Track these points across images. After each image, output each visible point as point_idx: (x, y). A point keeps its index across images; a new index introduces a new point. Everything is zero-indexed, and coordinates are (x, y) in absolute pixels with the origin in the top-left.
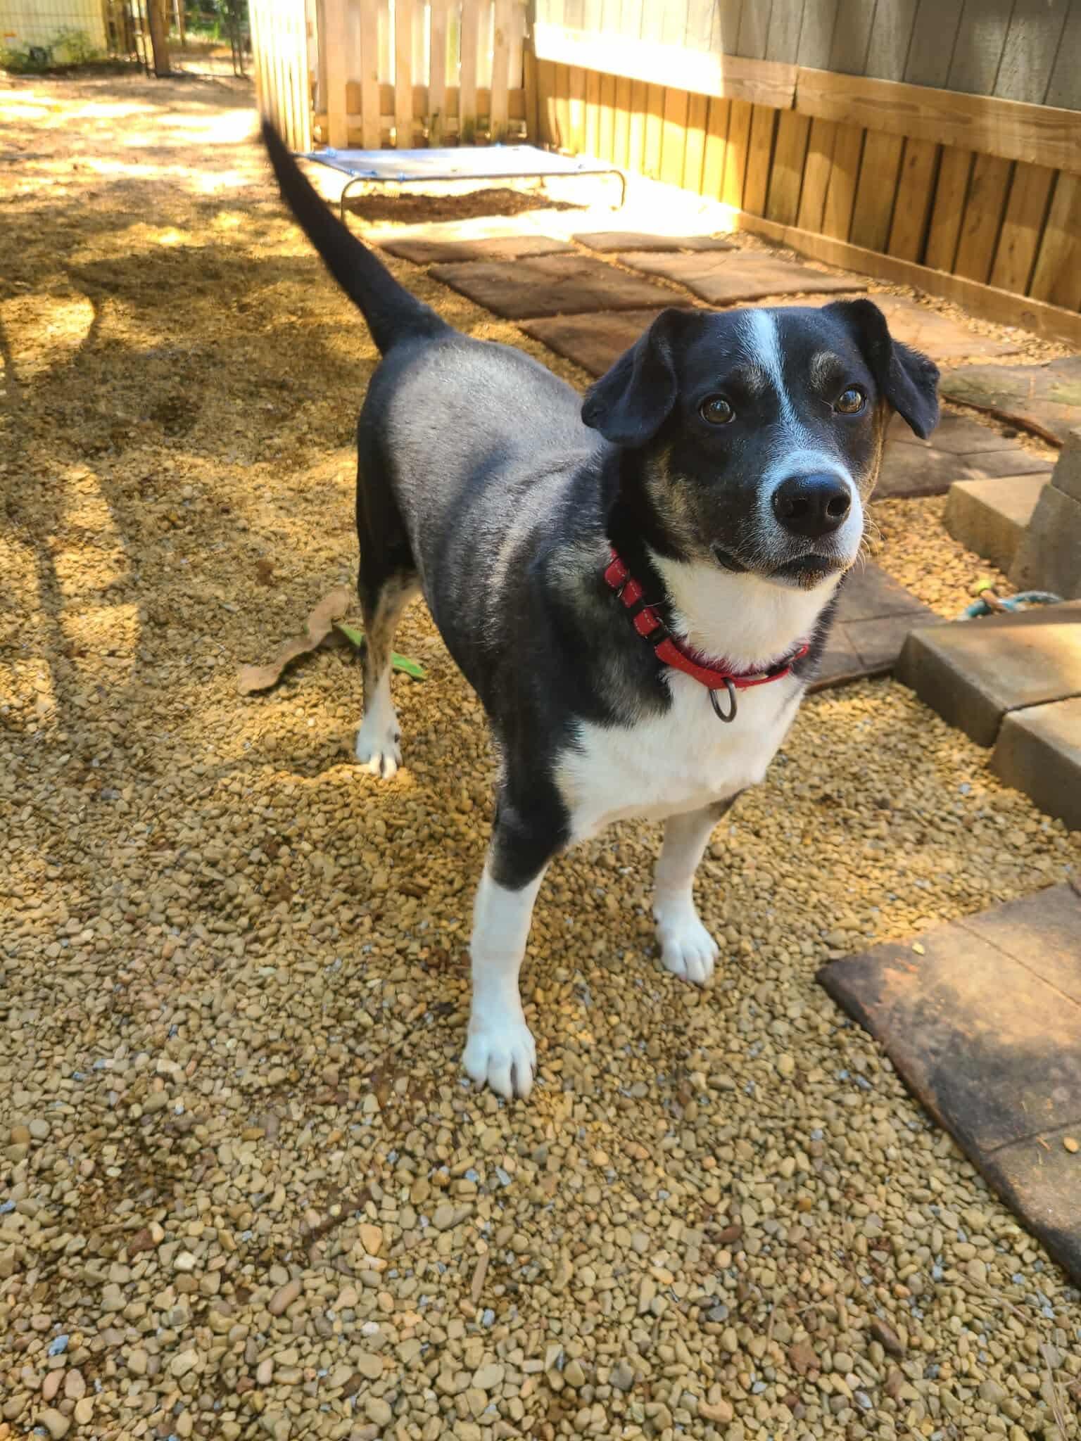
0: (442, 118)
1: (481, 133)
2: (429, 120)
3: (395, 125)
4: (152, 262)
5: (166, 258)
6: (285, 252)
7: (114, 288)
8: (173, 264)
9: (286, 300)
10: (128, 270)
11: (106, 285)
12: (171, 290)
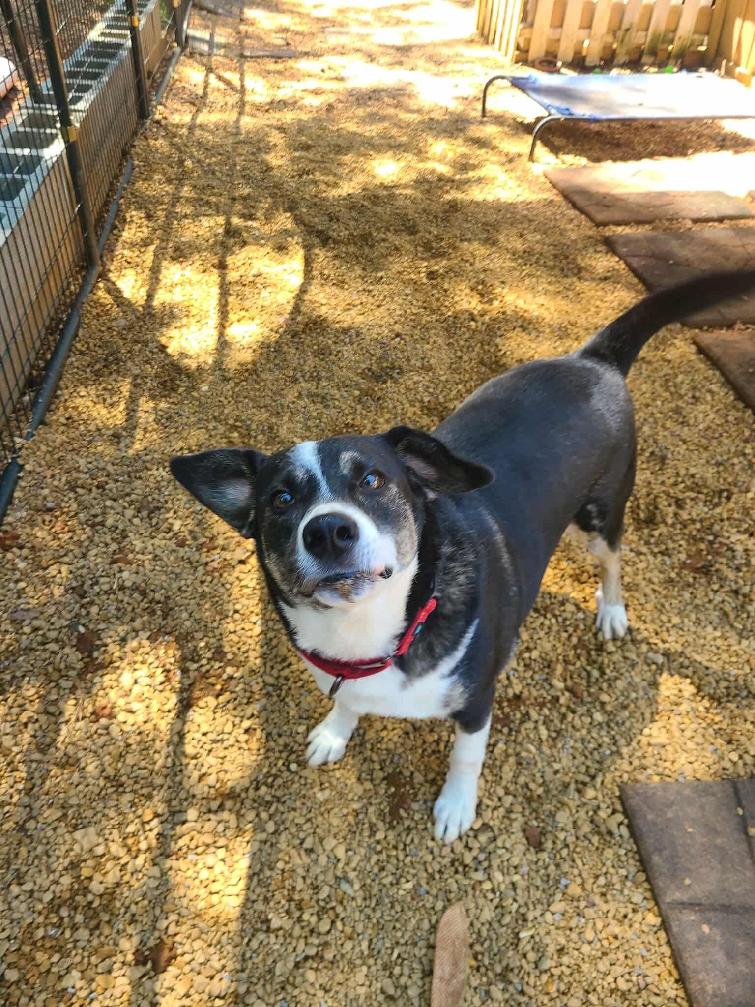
0: (633, 33)
1: (664, 46)
2: (620, 34)
3: (589, 37)
4: (363, 206)
5: (375, 199)
6: (477, 194)
7: (325, 240)
8: (379, 209)
9: (470, 268)
10: (341, 214)
11: (319, 234)
12: (372, 246)
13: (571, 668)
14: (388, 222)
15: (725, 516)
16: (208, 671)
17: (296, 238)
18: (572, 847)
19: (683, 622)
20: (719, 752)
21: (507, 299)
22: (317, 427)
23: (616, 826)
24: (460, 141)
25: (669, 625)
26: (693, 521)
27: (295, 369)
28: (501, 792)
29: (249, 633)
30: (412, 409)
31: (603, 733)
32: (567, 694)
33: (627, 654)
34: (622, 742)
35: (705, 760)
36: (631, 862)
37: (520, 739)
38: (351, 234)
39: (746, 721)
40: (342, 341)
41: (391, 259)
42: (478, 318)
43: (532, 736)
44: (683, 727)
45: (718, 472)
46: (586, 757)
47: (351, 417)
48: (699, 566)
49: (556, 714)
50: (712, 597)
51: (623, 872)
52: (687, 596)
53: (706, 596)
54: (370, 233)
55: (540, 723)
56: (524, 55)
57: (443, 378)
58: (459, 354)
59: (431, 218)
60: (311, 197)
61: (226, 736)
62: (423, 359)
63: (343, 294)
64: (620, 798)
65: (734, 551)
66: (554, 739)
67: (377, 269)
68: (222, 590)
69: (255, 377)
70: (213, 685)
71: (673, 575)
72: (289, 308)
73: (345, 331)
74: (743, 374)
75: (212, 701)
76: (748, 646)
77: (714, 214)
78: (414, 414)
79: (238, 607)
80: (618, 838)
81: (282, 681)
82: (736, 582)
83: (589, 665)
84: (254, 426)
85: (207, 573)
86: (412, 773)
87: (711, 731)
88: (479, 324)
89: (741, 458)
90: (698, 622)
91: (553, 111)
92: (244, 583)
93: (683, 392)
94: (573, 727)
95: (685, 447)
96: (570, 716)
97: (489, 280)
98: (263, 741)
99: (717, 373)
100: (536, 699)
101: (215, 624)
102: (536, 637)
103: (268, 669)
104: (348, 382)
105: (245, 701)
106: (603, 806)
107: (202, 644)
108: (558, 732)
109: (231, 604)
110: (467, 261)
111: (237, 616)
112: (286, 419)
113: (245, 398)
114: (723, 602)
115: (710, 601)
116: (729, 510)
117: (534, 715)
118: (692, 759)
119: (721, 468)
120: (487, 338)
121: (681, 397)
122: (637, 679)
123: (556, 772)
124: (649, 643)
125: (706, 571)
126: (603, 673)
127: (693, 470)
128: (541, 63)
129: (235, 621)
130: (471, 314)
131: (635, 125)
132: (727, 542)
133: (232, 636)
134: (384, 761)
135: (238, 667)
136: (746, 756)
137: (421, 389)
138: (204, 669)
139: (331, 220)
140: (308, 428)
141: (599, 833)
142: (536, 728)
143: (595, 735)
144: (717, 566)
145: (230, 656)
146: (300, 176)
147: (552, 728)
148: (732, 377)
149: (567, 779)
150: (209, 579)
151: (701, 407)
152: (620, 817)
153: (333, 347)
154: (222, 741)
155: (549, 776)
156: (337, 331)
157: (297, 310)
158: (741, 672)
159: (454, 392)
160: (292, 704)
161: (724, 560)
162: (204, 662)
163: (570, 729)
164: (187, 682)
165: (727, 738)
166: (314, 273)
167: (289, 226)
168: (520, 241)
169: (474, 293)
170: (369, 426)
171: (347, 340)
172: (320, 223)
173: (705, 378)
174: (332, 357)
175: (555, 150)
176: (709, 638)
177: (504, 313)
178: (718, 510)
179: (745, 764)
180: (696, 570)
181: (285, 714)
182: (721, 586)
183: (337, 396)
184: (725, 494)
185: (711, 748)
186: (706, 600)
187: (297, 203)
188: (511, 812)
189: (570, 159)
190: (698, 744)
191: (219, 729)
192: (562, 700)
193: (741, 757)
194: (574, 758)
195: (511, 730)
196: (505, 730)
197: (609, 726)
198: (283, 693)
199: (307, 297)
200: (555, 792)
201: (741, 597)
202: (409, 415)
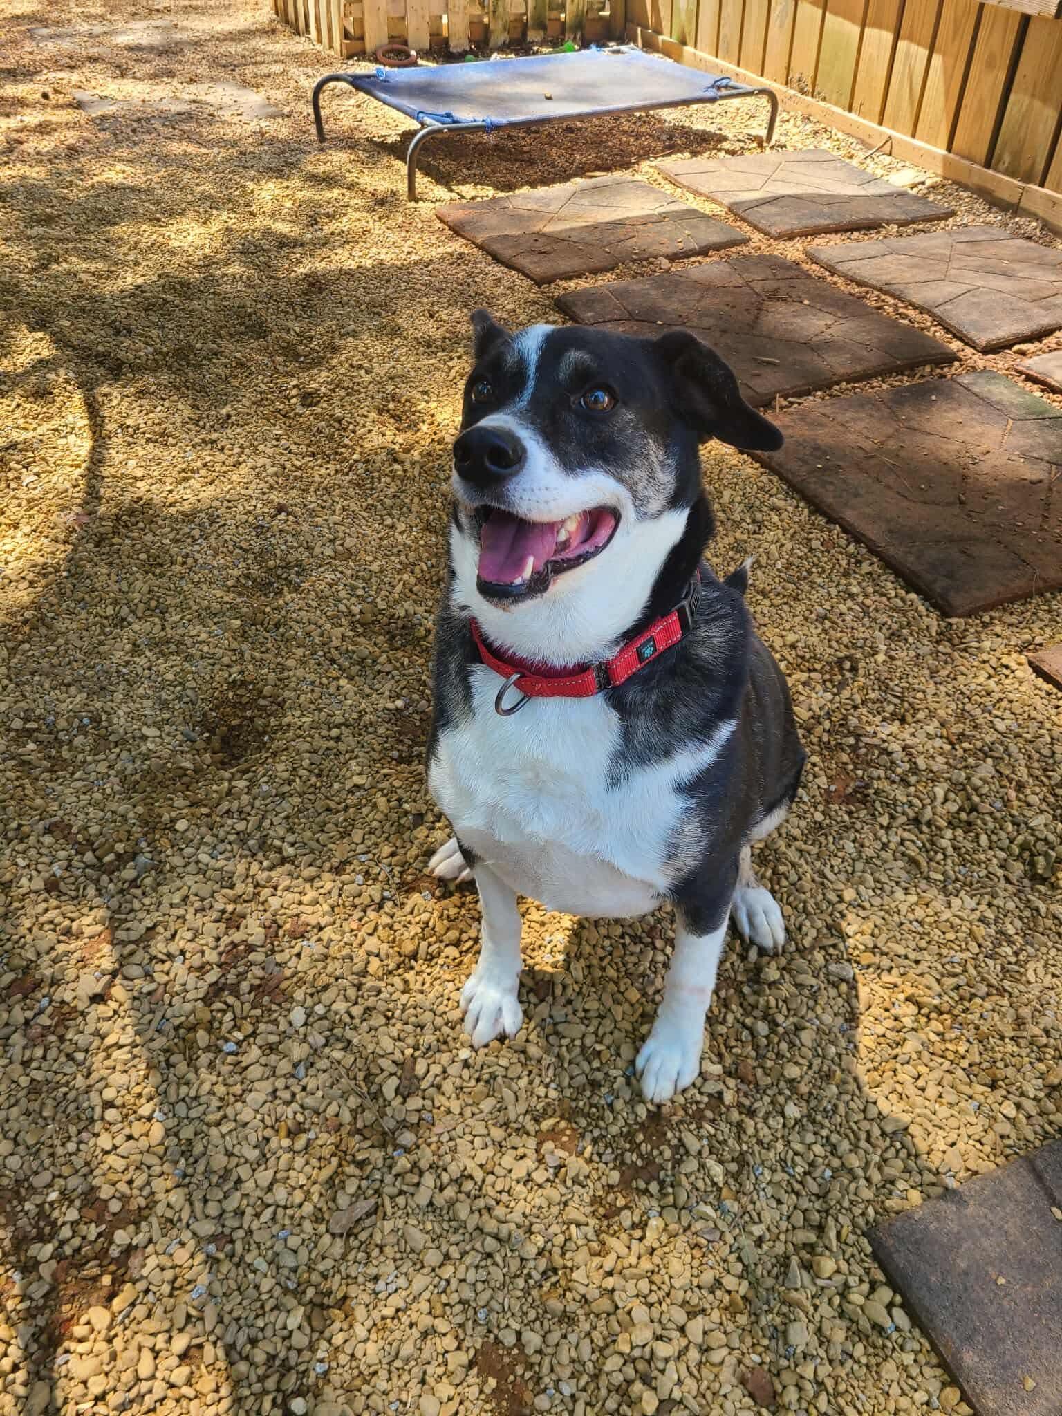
1: (554, 15)
2: (489, 2)
3: (447, 9)
4: (166, 302)
5: (184, 289)
6: (343, 259)
7: (116, 370)
8: (196, 305)
9: (368, 378)
10: (132, 321)
11: (102, 359)
12: (198, 367)
13: (722, 1029)
14: (214, 323)
15: (858, 699)
16: (77, 1250)
17: (62, 372)
18: (829, 1383)
19: (858, 894)
20: (985, 1109)
21: (439, 418)
22: (180, 699)
23: (885, 1312)
24: (296, 182)
25: (842, 907)
26: (817, 719)
27: (115, 602)
28: (679, 1316)
29: (143, 1142)
30: (338, 631)
31: (810, 1138)
32: (731, 1082)
33: (801, 978)
34: (845, 1146)
35: (971, 1130)
36: (928, 1371)
37: (683, 1198)
38: (158, 352)
39: (1002, 1038)
40: (188, 535)
41: (236, 383)
42: (402, 456)
43: (700, 1184)
44: (921, 1083)
45: (825, 631)
46: (798, 1194)
47: (236, 669)
48: (850, 790)
49: (725, 1127)
50: (885, 840)
51: (921, 1397)
52: (850, 847)
53: (877, 838)
54: (190, 346)
55: (706, 1152)
56: (358, 44)
57: (375, 567)
58: (389, 521)
59: (283, 306)
60: (73, 299)
61: (144, 1386)
62: (332, 541)
63: (167, 455)
64: (875, 1256)
65: (889, 754)
66: (736, 1176)
67: (218, 403)
68: (70, 1068)
69: (43, 631)
70: (95, 1279)
71: (819, 817)
72: (79, 496)
73: (189, 517)
74: (810, 473)
75: (99, 1316)
76: (963, 908)
77: (694, 245)
78: (343, 637)
79: (109, 1094)
80: (895, 1335)
81: (231, 1222)
82: (911, 805)
83: (747, 1014)
84: (62, 723)
85: (32, 1043)
86: (519, 1334)
87: (960, 1073)
88: (408, 466)
89: (849, 603)
90: (879, 887)
91: (428, 120)
92: (110, 1040)
93: (737, 517)
94: (760, 1142)
95: (767, 602)
96: (749, 1124)
97: (404, 391)
98: (221, 1365)
99: (775, 478)
100: (685, 1109)
101: (71, 1146)
102: (651, 991)
103: (198, 1205)
104: (217, 606)
105: (166, 1289)
106: (853, 1281)
107: (54, 1196)
108: (741, 1160)
109: (94, 1095)
110: (360, 367)
111: (111, 1114)
112: (119, 696)
113: (33, 673)
114: (902, 843)
115: (885, 846)
116: (861, 689)
117: (693, 1144)
118: (953, 1137)
119: (827, 624)
120: (425, 486)
121: (737, 524)
122: (828, 1019)
123: (759, 1241)
124: (823, 948)
125: (860, 797)
126: (774, 1024)
127: (791, 638)
128: (386, 53)
129: (108, 1126)
130: (391, 452)
131: (546, 129)
132: (876, 741)
133: (111, 1159)
134: (461, 1326)
135: (137, 1224)
136: (1024, 1101)
137: (343, 594)
138: (68, 1250)
139: (118, 333)
140: (164, 705)
141: (860, 1335)
142: (702, 1166)
143: (798, 1147)
144: (876, 784)
145: (115, 1206)
146: (45, 267)
147: (727, 1156)
148: (796, 480)
149: (780, 1249)
150: (39, 1052)
151: (770, 536)
152: (885, 1294)
153: (174, 550)
154: (141, 1397)
155: (751, 1254)
156: (174, 519)
157: (93, 495)
158: (967, 955)
159: (399, 588)
160: (261, 1264)
161: (881, 773)
162: (66, 1232)
163: (757, 1148)
164: (38, 1291)
165: (988, 1080)
166: (109, 427)
167: (45, 354)
168: (432, 323)
169: (386, 417)
170: (272, 677)
171: (196, 533)
172: (97, 338)
173: (760, 489)
174: (177, 568)
175: (444, 179)
176: (904, 908)
177: (440, 442)
178: (846, 693)
179: (1029, 1117)
180: (848, 799)
181: (252, 1292)
182: (892, 817)
183: (203, 636)
184: (847, 665)
185: (971, 1106)
186: (878, 845)
187: (50, 312)
188: (709, 1349)
189: (468, 190)
190: (951, 1105)
191: (127, 1377)
192: (729, 1098)
193: (1018, 1106)
194: (779, 1202)
195: (662, 1184)
196: (654, 1187)
197: (814, 1122)
198: (239, 1246)
199: (107, 471)
200: (770, 1282)
201: (925, 828)
202: (336, 642)
